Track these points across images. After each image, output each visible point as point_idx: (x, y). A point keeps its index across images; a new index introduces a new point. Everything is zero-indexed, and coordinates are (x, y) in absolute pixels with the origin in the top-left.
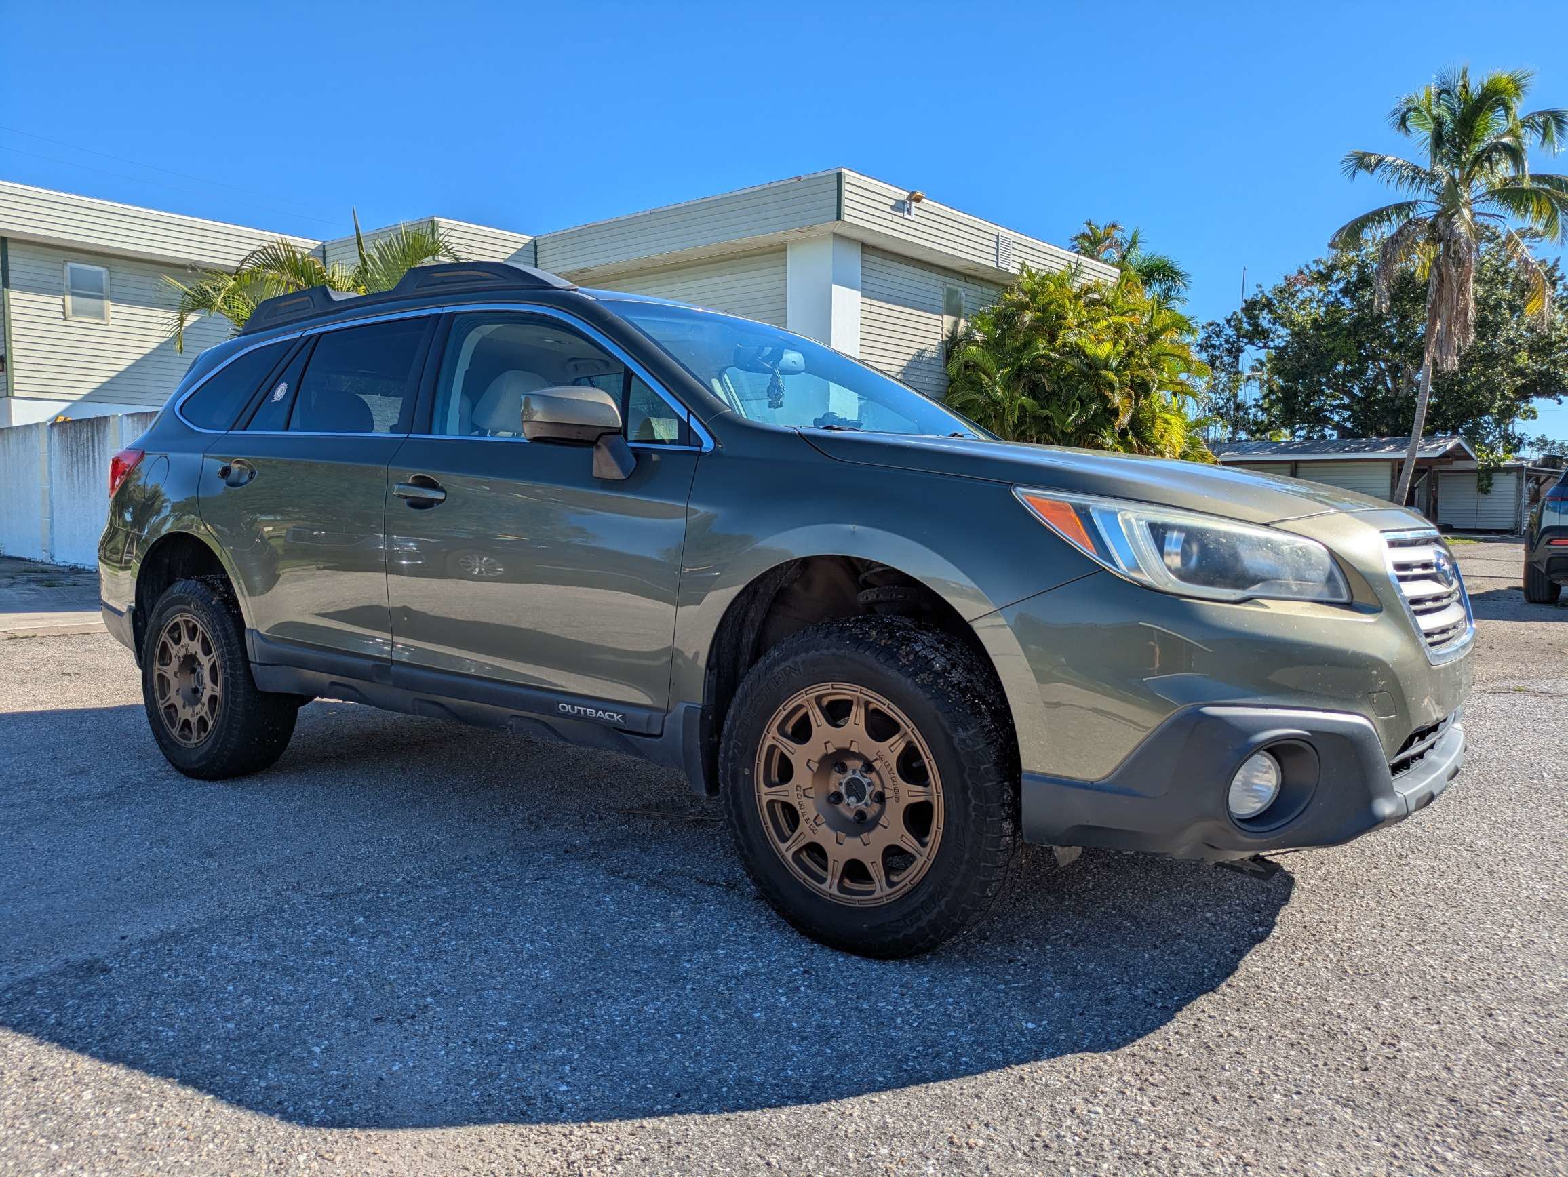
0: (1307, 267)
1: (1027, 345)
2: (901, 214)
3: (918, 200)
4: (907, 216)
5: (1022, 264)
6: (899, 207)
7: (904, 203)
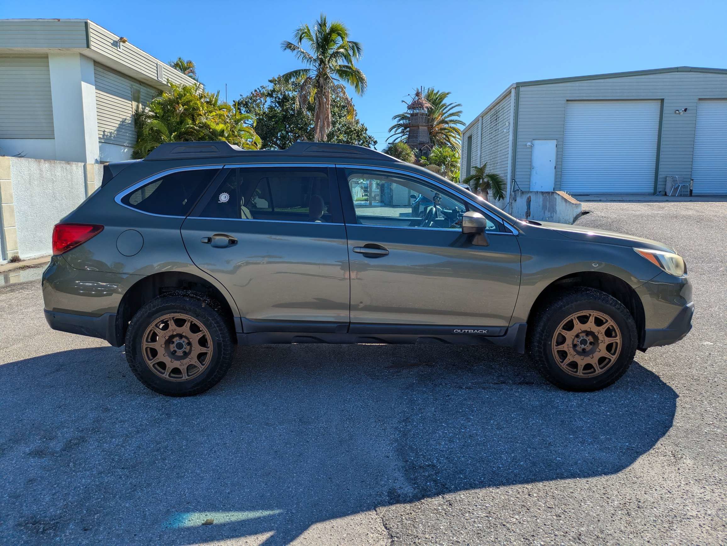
0: (258, 89)
1: (181, 122)
2: (116, 48)
3: (124, 42)
4: (119, 50)
5: (167, 79)
6: (115, 44)
7: (117, 42)
